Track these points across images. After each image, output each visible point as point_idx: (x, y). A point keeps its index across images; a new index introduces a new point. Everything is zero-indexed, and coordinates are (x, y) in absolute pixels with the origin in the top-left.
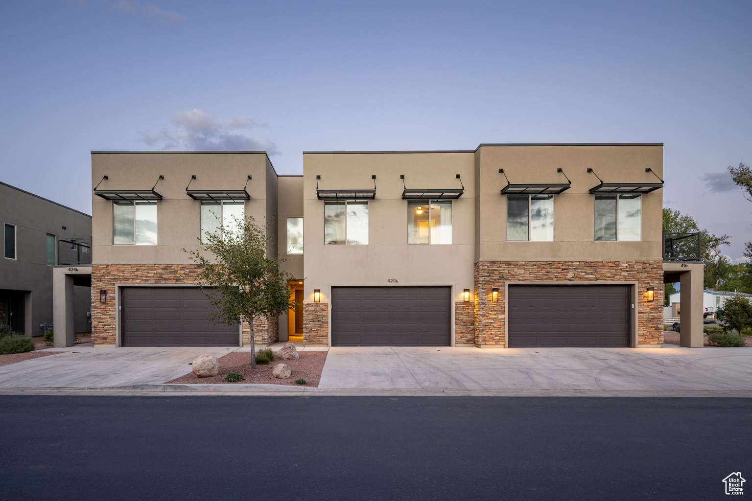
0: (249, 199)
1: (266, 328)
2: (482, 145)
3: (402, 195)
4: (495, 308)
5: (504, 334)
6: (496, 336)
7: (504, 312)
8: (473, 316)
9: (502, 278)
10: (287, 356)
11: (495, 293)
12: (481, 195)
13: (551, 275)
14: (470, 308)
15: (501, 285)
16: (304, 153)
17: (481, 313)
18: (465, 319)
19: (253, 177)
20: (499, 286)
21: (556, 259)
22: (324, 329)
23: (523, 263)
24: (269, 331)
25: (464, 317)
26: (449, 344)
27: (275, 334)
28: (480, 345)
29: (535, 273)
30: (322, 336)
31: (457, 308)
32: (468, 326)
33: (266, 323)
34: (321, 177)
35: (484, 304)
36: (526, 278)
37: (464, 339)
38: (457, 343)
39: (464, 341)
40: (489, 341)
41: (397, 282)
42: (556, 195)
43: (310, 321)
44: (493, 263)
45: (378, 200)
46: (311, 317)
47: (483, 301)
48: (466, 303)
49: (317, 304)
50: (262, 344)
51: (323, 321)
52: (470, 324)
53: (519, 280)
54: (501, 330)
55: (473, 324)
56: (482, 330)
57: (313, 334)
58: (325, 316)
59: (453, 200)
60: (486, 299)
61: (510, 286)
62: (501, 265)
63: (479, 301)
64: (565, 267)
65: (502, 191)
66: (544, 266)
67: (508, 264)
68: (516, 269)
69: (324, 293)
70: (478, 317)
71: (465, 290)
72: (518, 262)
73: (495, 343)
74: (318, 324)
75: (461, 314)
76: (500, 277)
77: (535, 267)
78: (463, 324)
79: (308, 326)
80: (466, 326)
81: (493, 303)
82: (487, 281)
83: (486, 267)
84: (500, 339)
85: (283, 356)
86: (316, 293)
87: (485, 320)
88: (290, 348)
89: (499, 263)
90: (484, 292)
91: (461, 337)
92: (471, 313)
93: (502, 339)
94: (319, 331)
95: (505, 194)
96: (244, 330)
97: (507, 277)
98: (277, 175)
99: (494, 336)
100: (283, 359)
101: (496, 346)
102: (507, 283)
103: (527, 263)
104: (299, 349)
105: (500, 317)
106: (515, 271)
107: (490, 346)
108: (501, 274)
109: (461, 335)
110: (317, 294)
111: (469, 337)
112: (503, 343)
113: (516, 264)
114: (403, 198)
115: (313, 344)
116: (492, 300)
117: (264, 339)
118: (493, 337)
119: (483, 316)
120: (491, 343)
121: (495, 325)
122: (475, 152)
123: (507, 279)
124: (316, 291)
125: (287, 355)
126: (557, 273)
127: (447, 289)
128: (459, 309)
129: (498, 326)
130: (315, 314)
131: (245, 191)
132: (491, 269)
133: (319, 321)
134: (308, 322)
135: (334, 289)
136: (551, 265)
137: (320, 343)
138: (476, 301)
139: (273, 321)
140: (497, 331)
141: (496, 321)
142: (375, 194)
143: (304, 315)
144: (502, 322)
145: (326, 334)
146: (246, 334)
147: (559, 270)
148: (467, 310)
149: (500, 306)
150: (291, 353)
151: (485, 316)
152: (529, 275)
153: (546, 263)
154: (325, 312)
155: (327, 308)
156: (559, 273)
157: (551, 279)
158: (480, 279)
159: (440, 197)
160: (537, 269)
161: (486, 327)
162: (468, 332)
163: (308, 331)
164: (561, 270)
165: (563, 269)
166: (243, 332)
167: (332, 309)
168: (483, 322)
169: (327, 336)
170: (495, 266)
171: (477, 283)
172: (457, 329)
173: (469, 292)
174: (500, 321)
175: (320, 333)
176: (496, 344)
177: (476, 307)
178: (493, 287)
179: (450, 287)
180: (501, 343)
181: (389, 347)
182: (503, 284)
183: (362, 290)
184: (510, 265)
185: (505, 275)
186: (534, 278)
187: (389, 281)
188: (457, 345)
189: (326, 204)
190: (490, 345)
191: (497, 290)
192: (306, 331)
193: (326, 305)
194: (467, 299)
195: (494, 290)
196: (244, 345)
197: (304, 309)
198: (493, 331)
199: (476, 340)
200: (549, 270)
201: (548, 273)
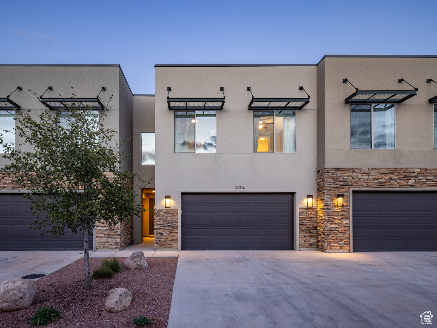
0: (103, 109)
1: (119, 233)
2: (326, 56)
3: (249, 106)
4: (340, 214)
5: (349, 238)
6: (341, 241)
7: (348, 218)
8: (316, 221)
9: (346, 184)
10: (134, 266)
11: (340, 199)
12: (325, 104)
13: (393, 182)
14: (313, 213)
15: (346, 192)
16: (156, 66)
17: (327, 218)
18: (308, 224)
19: (107, 89)
20: (344, 192)
21: (398, 166)
22: (174, 234)
23: (367, 170)
24: (122, 236)
25: (308, 222)
26: (292, 247)
27: (129, 237)
28: (326, 249)
29: (378, 179)
30: (173, 240)
31: (300, 213)
32: (311, 231)
33: (119, 228)
34: (172, 89)
35: (330, 209)
36: (369, 184)
37: (308, 243)
38: (301, 247)
39: (307, 245)
40: (334, 246)
41: (244, 188)
42: (397, 104)
43: (161, 226)
44: (338, 169)
45: (227, 111)
46: (161, 222)
47: (329, 207)
48: (309, 208)
49: (168, 210)
50: (115, 248)
51: (174, 226)
52: (313, 229)
53: (363, 186)
54: (345, 235)
55: (316, 229)
56: (328, 235)
57: (163, 238)
58: (175, 221)
59: (296, 111)
60: (331, 205)
61: (354, 192)
62: (345, 172)
63: (324, 207)
64: (407, 173)
65: (346, 100)
66: (386, 172)
67: (353, 170)
68: (360, 176)
69: (174, 199)
70: (322, 222)
71: (308, 197)
72: (361, 169)
73: (339, 248)
74: (169, 229)
75: (305, 219)
76: (344, 183)
77: (378, 174)
78: (306, 229)
79: (159, 231)
80: (309, 231)
81: (338, 209)
82: (332, 187)
83: (331, 174)
84: (345, 244)
85: (131, 266)
86: (166, 199)
87: (330, 226)
88: (138, 256)
89: (344, 170)
90: (329, 198)
91: (305, 241)
92: (314, 218)
93: (347, 244)
94: (169, 236)
95: (349, 103)
96: (98, 235)
97: (352, 183)
98: (133, 95)
99: (339, 240)
100: (130, 269)
101: (341, 250)
102: (352, 189)
103: (370, 170)
104: (148, 253)
105: (345, 222)
106: (359, 177)
107: (334, 251)
108: (345, 180)
109: (304, 239)
110: (168, 200)
111: (312, 241)
112: (348, 248)
113: (359, 171)
114: (249, 109)
115: (163, 248)
116: (338, 206)
117: (116, 244)
118: (338, 242)
119: (328, 221)
120: (336, 248)
121: (340, 230)
122: (317, 65)
123: (351, 185)
124: (167, 197)
125: (134, 264)
126: (399, 179)
127: (290, 196)
128: (303, 214)
129: (343, 231)
130: (165, 219)
131: (98, 100)
132: (335, 175)
133: (169, 226)
134: (159, 227)
135: (184, 196)
136: (393, 172)
137: (170, 247)
138: (320, 206)
139: (127, 226)
140: (341, 235)
141: (341, 226)
142: (223, 103)
143: (155, 220)
144: (347, 227)
145: (176, 238)
146: (100, 239)
147: (401, 176)
148: (310, 215)
149: (344, 211)
150: (139, 263)
151: (330, 221)
152: (372, 182)
153: (389, 169)
154: (175, 217)
155: (177, 213)
156: (401, 180)
157: (394, 185)
158: (325, 185)
159: (285, 108)
160: (380, 176)
161: (332, 232)
162: (311, 236)
163: (159, 236)
164: (403, 176)
165: (405, 176)
166: (97, 237)
167: (182, 215)
168: (329, 227)
169: (177, 240)
170: (340, 173)
171: (321, 189)
172: (301, 233)
173: (312, 198)
174: (344, 226)
175: (170, 238)
176: (341, 248)
177: (319, 213)
178: (338, 193)
179: (293, 194)
180: (346, 248)
181: (236, 251)
182: (347, 190)
183: (210, 196)
184: (354, 172)
185: (349, 182)
186: (377, 184)
187: (236, 188)
188: (301, 249)
189: (176, 116)
190: (335, 249)
191: (342, 196)
192: (157, 236)
193: (176, 210)
194: (310, 205)
195: (339, 196)
196: (98, 250)
197: (155, 215)
198: (338, 236)
199: (319, 244)
200: (391, 176)
201: (391, 179)
